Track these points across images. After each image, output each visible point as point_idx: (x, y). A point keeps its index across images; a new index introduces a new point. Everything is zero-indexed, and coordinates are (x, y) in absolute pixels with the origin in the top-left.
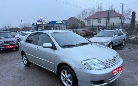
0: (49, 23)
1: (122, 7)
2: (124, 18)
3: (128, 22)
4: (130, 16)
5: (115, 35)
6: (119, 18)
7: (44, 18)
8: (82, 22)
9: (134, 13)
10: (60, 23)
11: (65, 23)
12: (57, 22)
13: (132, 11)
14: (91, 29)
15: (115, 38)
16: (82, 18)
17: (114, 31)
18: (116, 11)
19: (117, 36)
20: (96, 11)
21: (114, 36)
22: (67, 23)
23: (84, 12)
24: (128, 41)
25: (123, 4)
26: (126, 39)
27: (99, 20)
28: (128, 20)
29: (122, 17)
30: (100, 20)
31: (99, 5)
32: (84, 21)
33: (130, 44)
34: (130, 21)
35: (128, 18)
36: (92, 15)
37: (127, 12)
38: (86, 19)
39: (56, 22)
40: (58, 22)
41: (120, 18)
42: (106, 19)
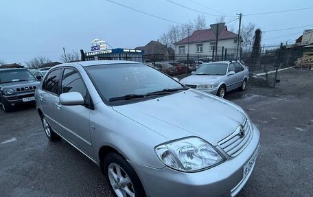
0: (111, 51)
1: (240, 20)
2: (242, 41)
3: (248, 48)
5: (229, 71)
6: (233, 41)
7: (103, 43)
8: (170, 50)
9: (258, 33)
10: (131, 51)
11: (140, 51)
12: (126, 50)
13: (255, 29)
14: (185, 62)
15: (229, 77)
16: (169, 43)
17: (228, 62)
18: (229, 29)
19: (234, 72)
20: (194, 29)
21: (227, 73)
22: (143, 51)
23: (174, 32)
24: (251, 82)
25: (241, 15)
26: (248, 78)
27: (200, 45)
28: (248, 45)
29: (237, 39)
30: (202, 45)
31: (199, 18)
32: (173, 47)
33: (254, 88)
35: (249, 41)
36: (186, 36)
37: (247, 31)
38: (176, 44)
39: (124, 50)
40: (128, 50)
41: (235, 42)
42: (211, 44)
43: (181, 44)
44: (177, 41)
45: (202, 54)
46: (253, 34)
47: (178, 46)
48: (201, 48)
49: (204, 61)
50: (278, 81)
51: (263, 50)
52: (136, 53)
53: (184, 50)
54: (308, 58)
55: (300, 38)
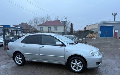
1: (66, 19)
4: (69, 26)
10: (15, 27)
12: (12, 27)
18: (61, 22)
20: (45, 20)
22: (21, 28)
23: (35, 20)
25: (66, 17)
27: (49, 27)
30: (50, 27)
34: (70, 29)
36: (42, 23)
38: (38, 26)
42: (55, 27)
43: (41, 26)
44: (38, 24)
45: (51, 31)
46: (70, 25)
47: (39, 27)
48: (50, 29)
52: (17, 28)
53: (42, 29)
54: (91, 35)
55: (86, 27)
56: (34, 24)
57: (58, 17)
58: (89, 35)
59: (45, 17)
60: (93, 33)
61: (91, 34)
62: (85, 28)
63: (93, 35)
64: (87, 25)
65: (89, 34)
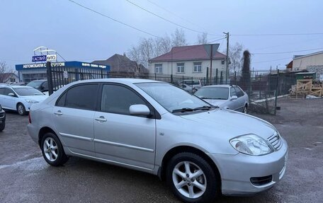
0: (63, 64)
1: (228, 40)
2: (230, 63)
3: (237, 70)
4: (240, 60)
6: (220, 62)
7: (52, 53)
9: (247, 54)
10: (92, 65)
11: (104, 67)
12: (86, 65)
13: (243, 50)
17: (229, 86)
19: (236, 97)
20: (171, 46)
21: (230, 98)
22: (108, 67)
23: (146, 46)
25: (228, 34)
27: (181, 64)
28: (237, 68)
29: (225, 59)
30: (183, 64)
31: (177, 32)
32: (146, 66)
34: (241, 69)
35: (237, 63)
36: (162, 52)
37: (234, 52)
38: (151, 61)
39: (83, 64)
40: (89, 65)
41: (223, 63)
42: (195, 64)
43: (158, 61)
44: (152, 58)
45: (184, 75)
46: (242, 55)
47: (153, 64)
48: (183, 68)
49: (189, 84)
50: (279, 108)
51: (253, 75)
52: (99, 68)
53: (161, 69)
54: (303, 85)
55: (291, 63)
56: (140, 57)
57: (205, 35)
58: (297, 87)
59: (171, 37)
60: (311, 81)
61: (305, 82)
62: (290, 65)
63: (310, 85)
64: (296, 56)
65: (298, 83)
